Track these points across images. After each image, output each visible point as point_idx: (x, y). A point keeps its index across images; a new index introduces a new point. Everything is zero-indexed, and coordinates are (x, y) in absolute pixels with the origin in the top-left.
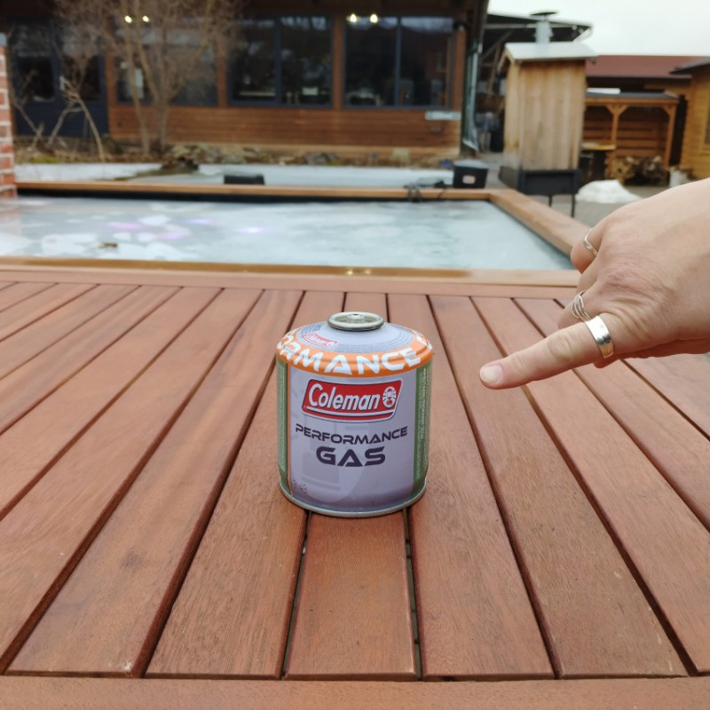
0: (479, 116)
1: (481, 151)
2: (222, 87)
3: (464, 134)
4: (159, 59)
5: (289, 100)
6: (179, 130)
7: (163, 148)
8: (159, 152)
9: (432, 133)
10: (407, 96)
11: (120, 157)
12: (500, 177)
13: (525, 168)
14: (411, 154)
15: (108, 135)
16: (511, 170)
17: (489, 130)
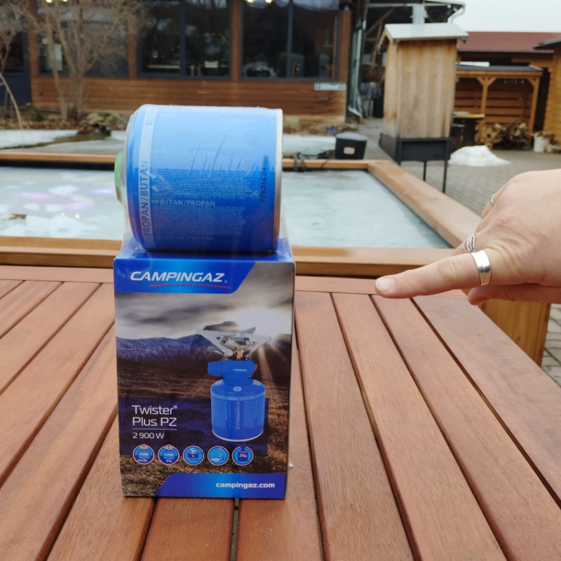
0: (363, 85)
1: (364, 117)
2: (132, 61)
3: (350, 102)
4: (76, 37)
5: (192, 72)
6: (94, 100)
7: (79, 115)
8: (76, 119)
9: (320, 102)
10: (298, 69)
11: (41, 123)
12: (380, 143)
13: (402, 136)
14: (301, 121)
15: (29, 104)
16: (389, 138)
17: (372, 98)
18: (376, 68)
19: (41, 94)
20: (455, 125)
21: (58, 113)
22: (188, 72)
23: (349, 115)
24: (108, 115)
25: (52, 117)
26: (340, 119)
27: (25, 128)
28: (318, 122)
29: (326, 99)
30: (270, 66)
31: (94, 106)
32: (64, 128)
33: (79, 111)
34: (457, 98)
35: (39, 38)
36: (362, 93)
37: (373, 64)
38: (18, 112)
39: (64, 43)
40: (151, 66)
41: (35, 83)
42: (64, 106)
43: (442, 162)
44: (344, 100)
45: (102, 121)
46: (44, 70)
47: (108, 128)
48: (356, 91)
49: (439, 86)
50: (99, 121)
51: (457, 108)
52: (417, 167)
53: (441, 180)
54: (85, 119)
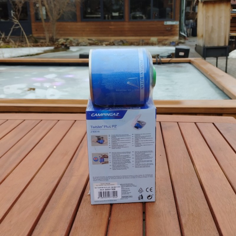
0: (187, 21)
1: (188, 36)
2: (78, 13)
3: (181, 30)
4: (52, 3)
5: (107, 18)
6: (61, 32)
7: (54, 40)
8: (53, 41)
9: (167, 30)
10: (156, 15)
11: (37, 44)
12: (196, 49)
13: (206, 46)
14: (158, 39)
15: (31, 35)
16: (200, 47)
17: (191, 27)
18: (193, 13)
19: (36, 30)
20: (230, 40)
21: (45, 39)
22: (105, 18)
23: (180, 36)
24: (68, 39)
25: (42, 41)
26: (176, 38)
27: (30, 46)
28: (166, 40)
29: (170, 29)
30: (143, 14)
31: (61, 35)
32: (48, 46)
33: (55, 38)
34: (231, 27)
35: (35, 4)
36: (186, 25)
37: (191, 11)
38: (27, 39)
39: (47, 6)
40: (87, 16)
41: (34, 25)
42: (47, 36)
43: (225, 57)
44: (178, 29)
45: (65, 42)
46: (38, 19)
47: (68, 46)
48: (184, 25)
49: (223, 22)
50: (64, 42)
51: (231, 32)
52: (213, 60)
53: (225, 66)
54: (57, 41)
